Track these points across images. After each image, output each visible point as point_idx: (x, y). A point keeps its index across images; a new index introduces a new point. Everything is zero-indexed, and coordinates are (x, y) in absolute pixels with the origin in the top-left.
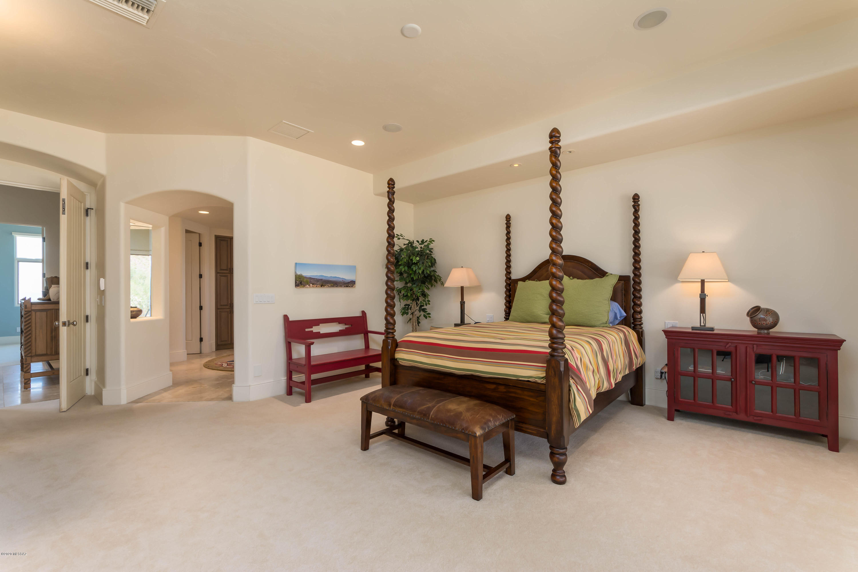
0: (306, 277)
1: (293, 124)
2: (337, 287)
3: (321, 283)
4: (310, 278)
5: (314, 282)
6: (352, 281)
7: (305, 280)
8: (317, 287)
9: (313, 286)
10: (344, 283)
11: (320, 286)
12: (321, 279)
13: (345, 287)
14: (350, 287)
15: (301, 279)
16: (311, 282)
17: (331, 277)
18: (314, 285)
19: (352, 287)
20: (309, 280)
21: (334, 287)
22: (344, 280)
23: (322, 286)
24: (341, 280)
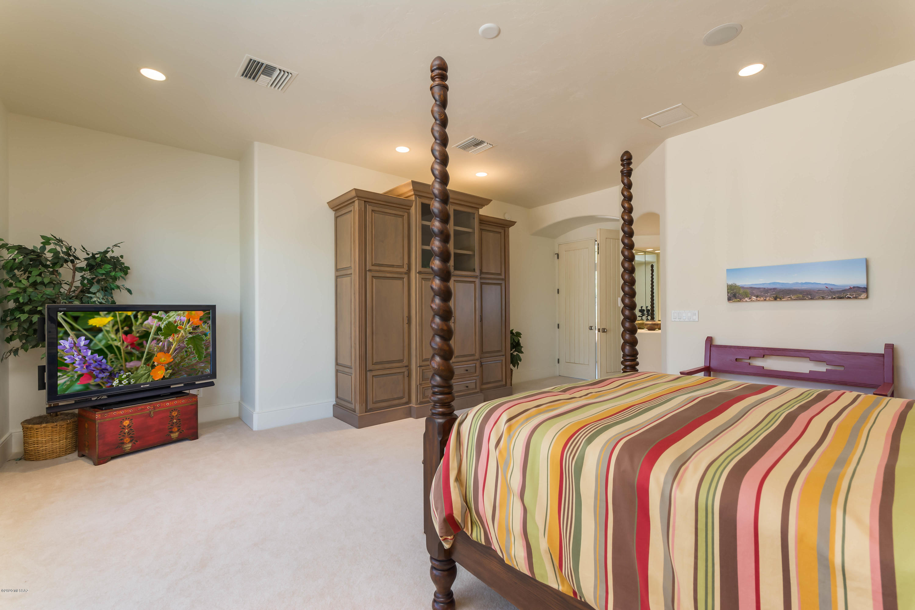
0: (743, 288)
1: (660, 112)
2: (811, 299)
3: (774, 294)
4: (751, 288)
5: (759, 294)
6: (854, 287)
7: (741, 291)
8: (765, 300)
9: (758, 299)
10: (831, 292)
11: (773, 299)
12: (774, 289)
13: (834, 298)
14: (849, 298)
15: (735, 290)
16: (753, 294)
17: (797, 283)
18: (760, 297)
19: (856, 298)
20: (748, 291)
21: (805, 299)
22: (829, 287)
23: (775, 299)
24: (824, 287)
